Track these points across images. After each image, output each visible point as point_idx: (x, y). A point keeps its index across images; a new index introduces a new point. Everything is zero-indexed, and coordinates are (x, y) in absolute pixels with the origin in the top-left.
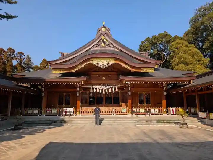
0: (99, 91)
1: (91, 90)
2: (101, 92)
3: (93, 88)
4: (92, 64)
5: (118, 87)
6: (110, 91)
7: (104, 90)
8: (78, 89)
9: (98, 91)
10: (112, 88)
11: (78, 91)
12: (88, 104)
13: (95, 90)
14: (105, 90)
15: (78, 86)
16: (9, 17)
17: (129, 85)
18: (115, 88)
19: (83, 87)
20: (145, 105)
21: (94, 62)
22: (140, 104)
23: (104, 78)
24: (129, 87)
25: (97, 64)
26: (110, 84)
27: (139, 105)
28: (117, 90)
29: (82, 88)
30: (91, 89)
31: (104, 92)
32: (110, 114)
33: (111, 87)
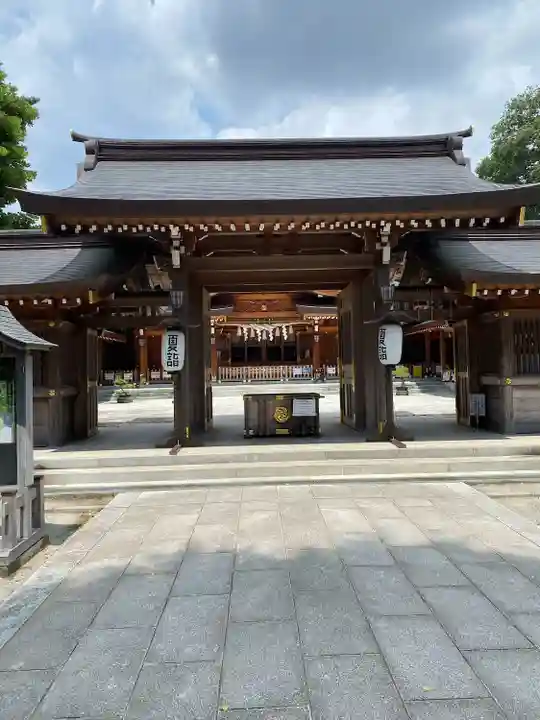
0: (256, 334)
1: (239, 333)
2: (259, 337)
3: (242, 329)
5: (293, 326)
6: (278, 334)
8: (213, 331)
9: (253, 335)
10: (280, 328)
11: (212, 336)
12: (230, 361)
13: (245, 330)
14: (268, 333)
18: (287, 328)
23: (264, 308)
24: (316, 325)
26: (277, 319)
28: (291, 331)
29: (221, 327)
30: (240, 331)
31: (265, 337)
32: (278, 378)
33: (279, 325)
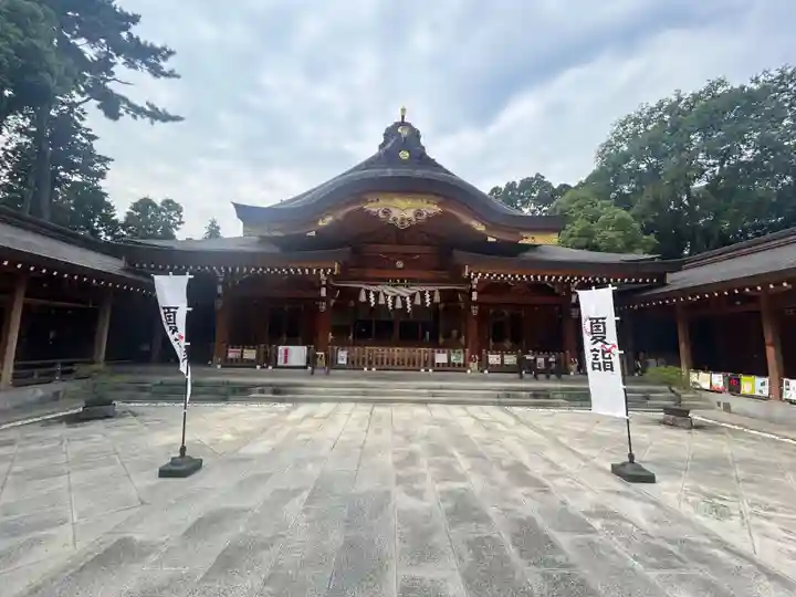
0: (386, 301)
1: (363, 298)
2: (390, 305)
3: (368, 292)
4: (368, 212)
5: (440, 290)
6: (418, 301)
7: (399, 300)
8: (323, 292)
9: (382, 302)
10: (422, 294)
11: (323, 299)
12: (351, 337)
13: (372, 296)
14: (403, 298)
15: (324, 283)
16: (156, 115)
17: (474, 287)
18: (432, 294)
19: (338, 288)
20: (508, 344)
21: (375, 207)
22: (494, 340)
23: (400, 264)
24: (474, 290)
25: (385, 213)
26: (413, 281)
27: (491, 343)
28: (437, 298)
29: (336, 289)
30: (363, 294)
31: (399, 305)
32: (416, 367)
33: (421, 289)
